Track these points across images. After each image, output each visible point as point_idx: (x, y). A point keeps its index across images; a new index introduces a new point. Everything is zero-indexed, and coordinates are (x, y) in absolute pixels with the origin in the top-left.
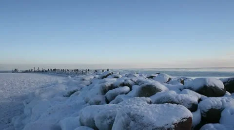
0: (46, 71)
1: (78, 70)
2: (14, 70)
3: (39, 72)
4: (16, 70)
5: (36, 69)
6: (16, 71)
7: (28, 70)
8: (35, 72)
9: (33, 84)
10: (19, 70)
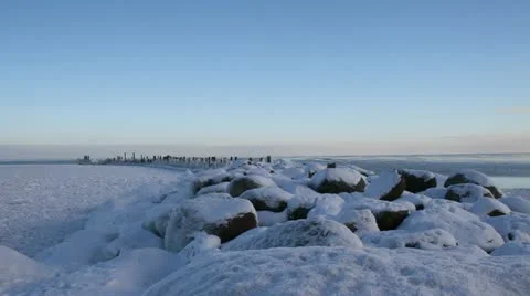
0: (150, 161)
1: (214, 158)
2: (82, 158)
3: (134, 162)
4: (86, 158)
5: (129, 157)
6: (86, 160)
7: (111, 157)
8: (127, 162)
9: (116, 187)
10: (93, 158)
